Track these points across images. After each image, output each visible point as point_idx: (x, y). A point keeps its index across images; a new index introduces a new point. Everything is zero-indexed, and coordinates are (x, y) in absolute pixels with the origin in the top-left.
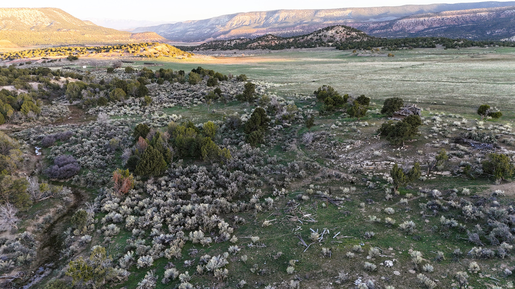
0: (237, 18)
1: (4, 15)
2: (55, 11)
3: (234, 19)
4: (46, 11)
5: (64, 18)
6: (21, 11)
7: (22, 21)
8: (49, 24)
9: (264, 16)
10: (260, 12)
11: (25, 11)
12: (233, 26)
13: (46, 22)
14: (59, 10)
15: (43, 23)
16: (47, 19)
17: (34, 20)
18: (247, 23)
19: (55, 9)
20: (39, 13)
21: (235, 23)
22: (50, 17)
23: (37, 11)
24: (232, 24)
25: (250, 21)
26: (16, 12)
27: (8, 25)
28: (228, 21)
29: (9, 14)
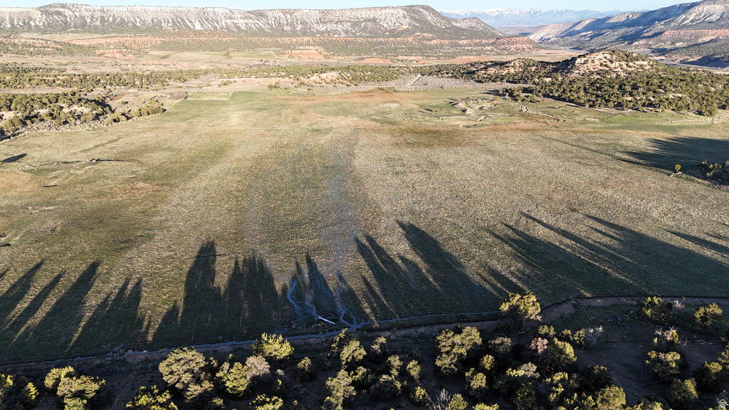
0: (698, 9)
1: (367, 16)
2: (421, 10)
3: (692, 10)
4: (410, 9)
5: (429, 18)
6: (385, 11)
7: (382, 23)
8: (407, 26)
11: (388, 11)
12: (686, 22)
13: (405, 24)
14: (428, 8)
15: (402, 25)
16: (408, 20)
17: (394, 20)
18: (714, 18)
19: (423, 7)
20: (401, 13)
21: (691, 18)
22: (411, 18)
23: (400, 11)
24: (685, 19)
25: (723, 14)
26: (379, 12)
27: (365, 28)
28: (679, 15)
29: (371, 15)
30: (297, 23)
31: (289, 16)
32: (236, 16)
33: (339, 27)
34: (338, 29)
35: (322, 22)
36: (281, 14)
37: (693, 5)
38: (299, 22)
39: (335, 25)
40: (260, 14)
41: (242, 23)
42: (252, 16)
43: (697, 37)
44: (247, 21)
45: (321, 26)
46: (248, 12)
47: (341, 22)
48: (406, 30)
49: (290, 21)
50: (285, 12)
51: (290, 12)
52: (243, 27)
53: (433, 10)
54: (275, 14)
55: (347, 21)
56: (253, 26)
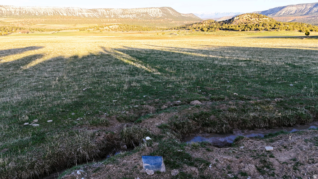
0: (286, 9)
1: (143, 11)
2: (167, 9)
3: (283, 9)
4: (162, 9)
5: (171, 12)
6: (151, 9)
7: (150, 14)
8: (161, 16)
9: (309, 7)
10: (307, 4)
12: (281, 14)
14: (170, 8)
15: (159, 15)
16: (161, 13)
17: (155, 13)
18: (293, 12)
19: (168, 8)
20: (159, 10)
21: (283, 12)
22: (163, 12)
23: (158, 9)
24: (280, 13)
25: (296, 11)
26: (149, 10)
27: (142, 16)
28: (278, 11)
29: (145, 11)
30: (112, 14)
31: (108, 11)
32: (83, 11)
33: (131, 16)
34: (130, 17)
35: (123, 14)
36: (104, 11)
37: (284, 7)
38: (113, 14)
39: (129, 15)
40: (95, 11)
41: (86, 14)
42: (91, 11)
43: (286, 20)
44: (88, 13)
45: (122, 16)
46: (89, 9)
47: (132, 14)
48: (161, 18)
49: (108, 13)
50: (106, 10)
51: (109, 10)
52: (87, 16)
53: (173, 9)
54: (102, 10)
55: (134, 14)
56: (91, 16)
